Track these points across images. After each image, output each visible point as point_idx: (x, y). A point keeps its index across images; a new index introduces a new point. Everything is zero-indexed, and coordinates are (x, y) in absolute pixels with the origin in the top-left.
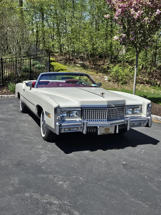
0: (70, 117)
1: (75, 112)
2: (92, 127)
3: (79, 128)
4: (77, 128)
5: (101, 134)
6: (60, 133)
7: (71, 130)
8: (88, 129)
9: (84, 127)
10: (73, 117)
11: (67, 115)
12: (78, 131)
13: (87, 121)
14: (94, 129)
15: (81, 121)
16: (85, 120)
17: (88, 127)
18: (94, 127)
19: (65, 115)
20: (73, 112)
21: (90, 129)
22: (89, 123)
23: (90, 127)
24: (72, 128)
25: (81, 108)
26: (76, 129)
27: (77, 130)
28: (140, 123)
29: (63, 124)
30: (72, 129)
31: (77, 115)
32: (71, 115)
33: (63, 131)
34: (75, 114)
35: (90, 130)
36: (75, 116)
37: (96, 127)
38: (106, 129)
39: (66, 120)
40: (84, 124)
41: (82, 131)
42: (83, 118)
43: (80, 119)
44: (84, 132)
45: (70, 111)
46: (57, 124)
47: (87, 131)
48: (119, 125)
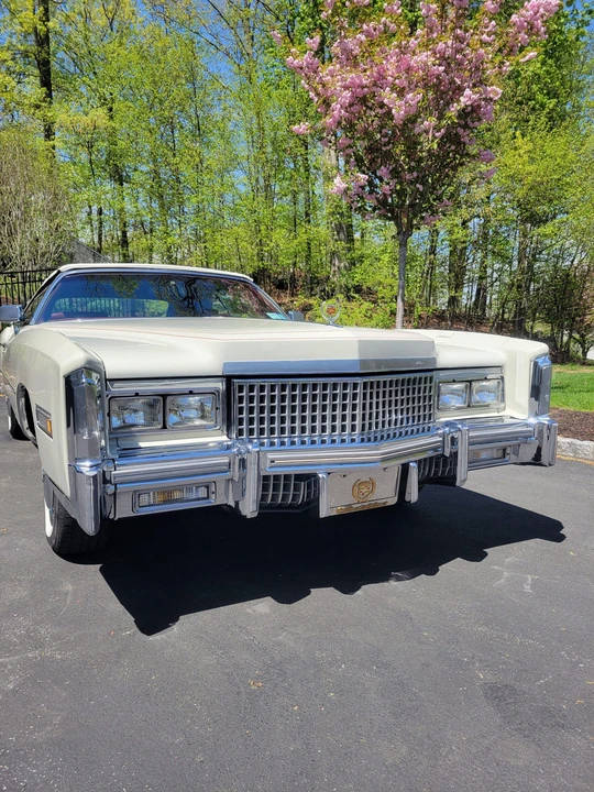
0: (164, 427)
1: (193, 400)
2: (287, 477)
3: (221, 486)
4: (207, 487)
5: (335, 513)
6: (104, 522)
7: (176, 501)
8: (265, 488)
9: (243, 479)
10: (184, 427)
11: (151, 420)
12: (214, 501)
13: (262, 444)
14: (297, 488)
15: (228, 447)
16: (250, 441)
17: (266, 478)
18: (299, 477)
19: (140, 418)
20: (180, 400)
21: (276, 488)
22: (271, 456)
23: (277, 477)
24: (180, 488)
25: (229, 379)
26: (202, 492)
27: (208, 498)
28: (503, 449)
29: (122, 471)
30: (177, 495)
31: (203, 417)
32: (172, 418)
33: (123, 510)
34: (193, 414)
35: (274, 497)
36: (198, 422)
37: (310, 480)
38: (359, 484)
39: (142, 445)
40: (243, 463)
41: (237, 503)
42: (240, 432)
43: (225, 438)
44: (249, 509)
45: (164, 396)
46: (86, 467)
47: (264, 497)
48: (419, 462)
